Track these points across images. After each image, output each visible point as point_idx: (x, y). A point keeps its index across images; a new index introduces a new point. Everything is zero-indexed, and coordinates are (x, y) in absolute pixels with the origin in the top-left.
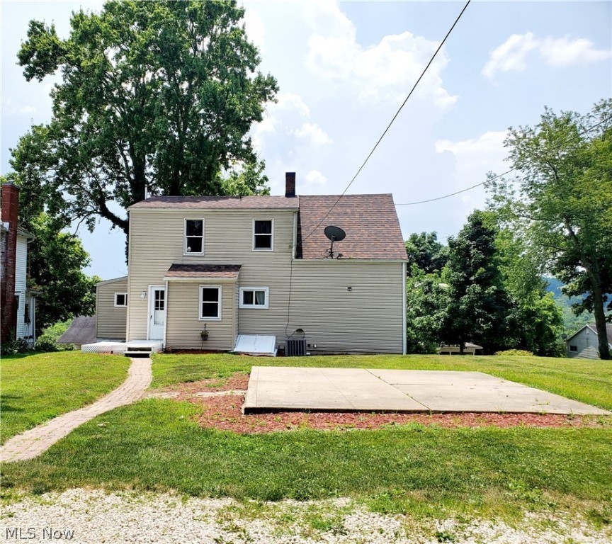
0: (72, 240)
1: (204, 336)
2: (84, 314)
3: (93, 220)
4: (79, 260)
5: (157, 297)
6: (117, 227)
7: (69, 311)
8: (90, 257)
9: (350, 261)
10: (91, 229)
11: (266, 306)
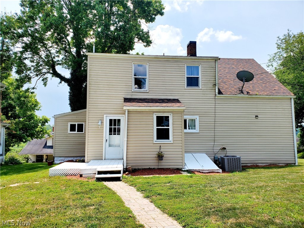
0: (32, 91)
1: (160, 157)
2: (37, 138)
3: (46, 79)
4: (35, 107)
5: (111, 125)
6: (63, 82)
7: (28, 136)
8: (41, 105)
9: (257, 96)
10: (45, 84)
11: (197, 130)
